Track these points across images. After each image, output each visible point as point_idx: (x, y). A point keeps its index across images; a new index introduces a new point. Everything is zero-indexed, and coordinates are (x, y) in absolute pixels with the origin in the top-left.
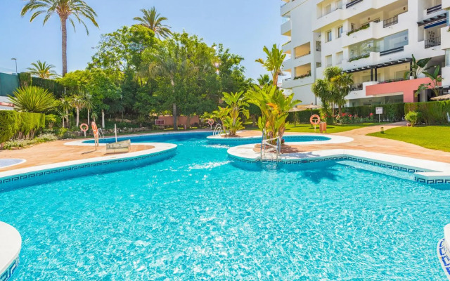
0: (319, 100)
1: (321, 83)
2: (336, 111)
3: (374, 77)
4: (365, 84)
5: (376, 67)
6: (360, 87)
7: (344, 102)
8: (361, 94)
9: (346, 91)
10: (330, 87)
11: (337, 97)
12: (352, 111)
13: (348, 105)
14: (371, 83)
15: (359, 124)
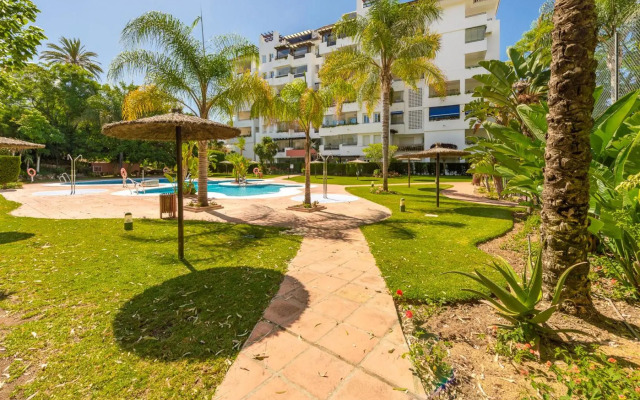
0: (258, 157)
1: (259, 147)
2: (269, 166)
3: (291, 145)
4: (286, 149)
5: (293, 139)
6: (283, 150)
7: (273, 160)
8: (283, 155)
9: (275, 153)
10: (265, 150)
11: (269, 156)
12: (278, 166)
13: (276, 162)
14: (289, 149)
15: (281, 174)
